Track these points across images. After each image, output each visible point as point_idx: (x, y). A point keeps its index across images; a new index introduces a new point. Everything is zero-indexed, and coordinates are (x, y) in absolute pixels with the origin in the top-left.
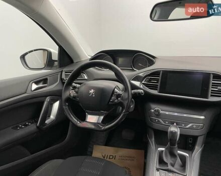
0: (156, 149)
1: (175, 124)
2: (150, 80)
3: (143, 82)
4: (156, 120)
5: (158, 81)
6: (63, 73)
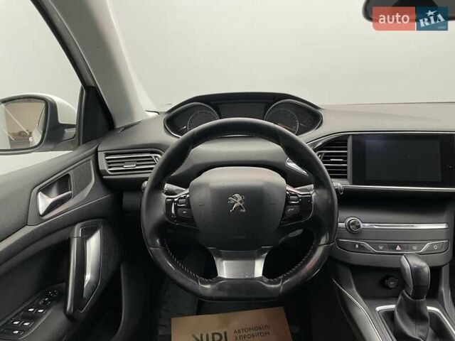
1: (398, 248)
4: (354, 244)
5: (346, 158)
6: (101, 157)
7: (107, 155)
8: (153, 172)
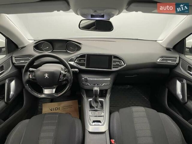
0: (87, 100)
1: (96, 85)
2: (80, 60)
3: (76, 62)
4: (86, 84)
5: (85, 61)
6: (13, 58)
7: (15, 58)
8: (27, 63)
